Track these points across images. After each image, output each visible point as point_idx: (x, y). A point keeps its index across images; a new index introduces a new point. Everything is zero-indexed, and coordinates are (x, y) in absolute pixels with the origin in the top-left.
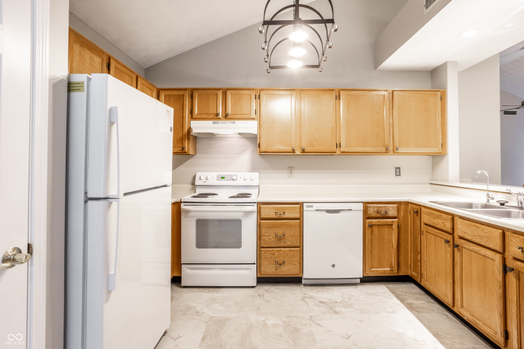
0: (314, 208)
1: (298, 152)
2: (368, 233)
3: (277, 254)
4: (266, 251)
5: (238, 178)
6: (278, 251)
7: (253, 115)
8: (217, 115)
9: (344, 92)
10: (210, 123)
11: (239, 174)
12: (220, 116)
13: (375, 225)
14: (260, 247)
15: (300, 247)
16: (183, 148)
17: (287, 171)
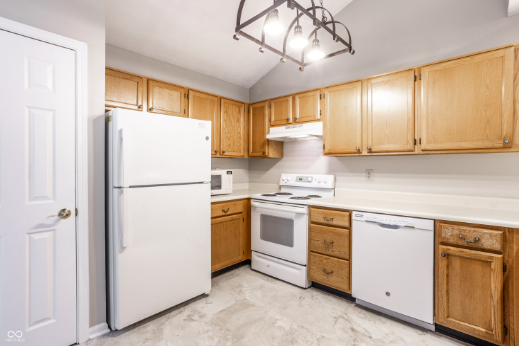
0: (364, 219)
1: (365, 153)
2: (443, 263)
3: (324, 261)
4: (315, 256)
5: (314, 180)
6: (326, 259)
7: (319, 117)
8: (288, 120)
9: (425, 68)
10: (283, 128)
11: (315, 176)
12: (291, 121)
13: (455, 256)
14: (312, 251)
15: (349, 260)
16: (264, 153)
17: (364, 174)
